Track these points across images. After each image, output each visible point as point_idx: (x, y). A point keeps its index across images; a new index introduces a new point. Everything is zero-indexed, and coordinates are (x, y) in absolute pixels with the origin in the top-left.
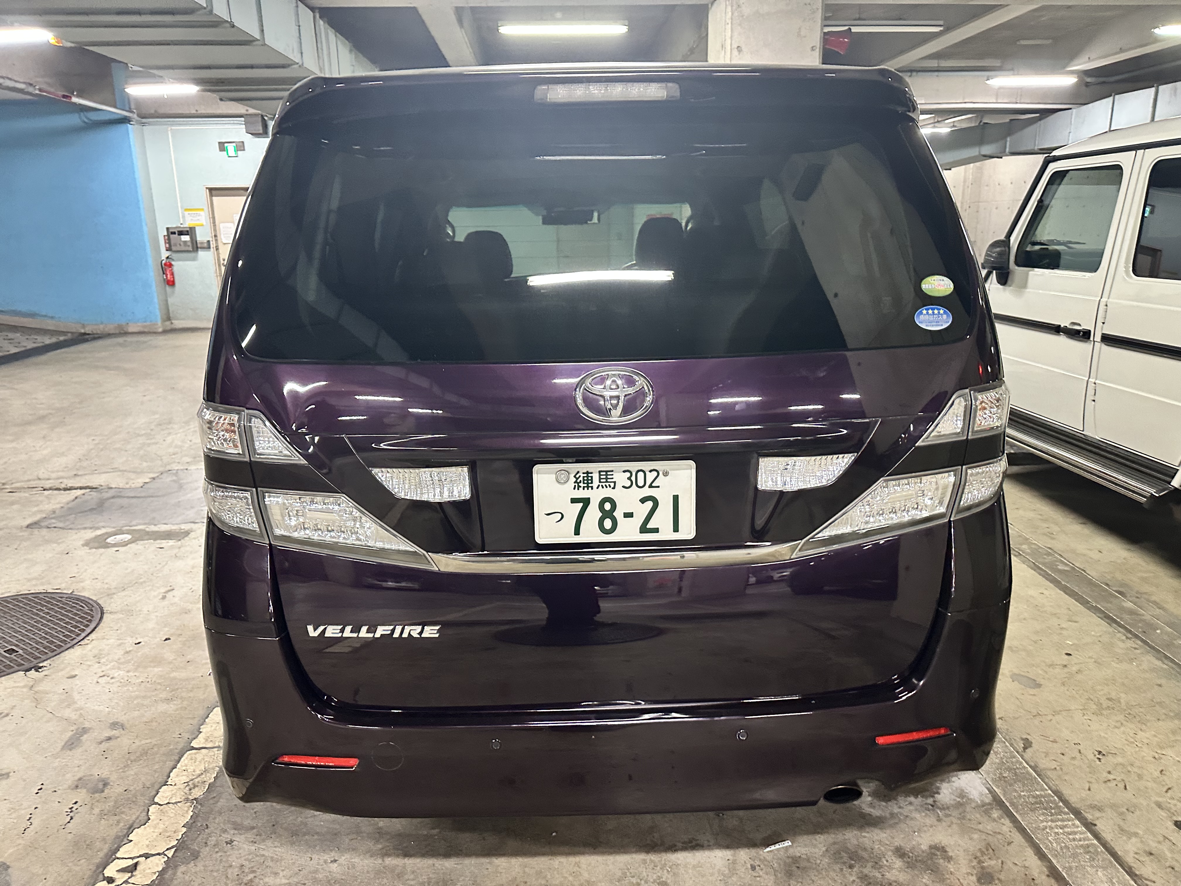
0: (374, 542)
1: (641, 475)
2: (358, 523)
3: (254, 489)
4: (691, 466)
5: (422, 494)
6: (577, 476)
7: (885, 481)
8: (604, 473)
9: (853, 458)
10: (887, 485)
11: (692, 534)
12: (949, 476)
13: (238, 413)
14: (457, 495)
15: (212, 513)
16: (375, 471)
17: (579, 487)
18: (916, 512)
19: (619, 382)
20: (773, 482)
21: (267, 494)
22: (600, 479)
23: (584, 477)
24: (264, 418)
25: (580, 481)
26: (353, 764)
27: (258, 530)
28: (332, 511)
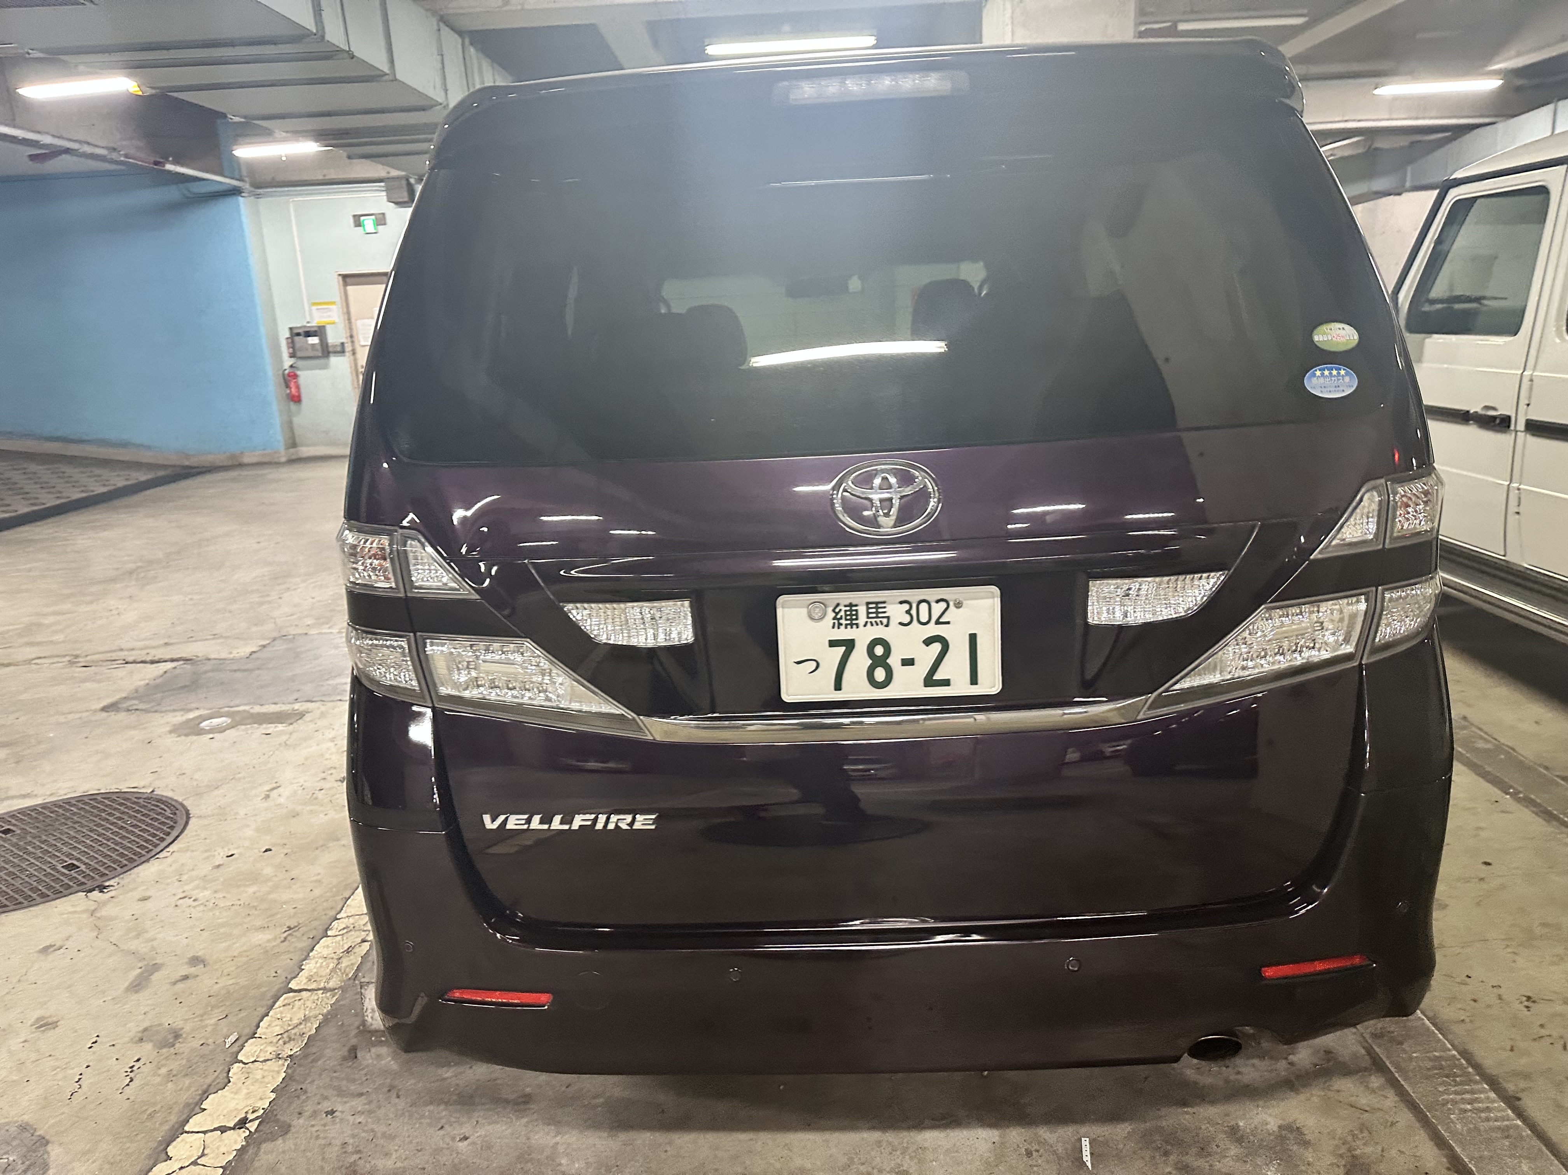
0: (567, 703)
1: (924, 607)
2: (547, 677)
3: (412, 634)
4: (992, 592)
5: (629, 637)
7: (1267, 609)
9: (1222, 578)
10: (1270, 615)
11: (997, 687)
12: (1358, 601)
13: (389, 534)
14: (677, 639)
15: (358, 668)
16: (568, 607)
17: (839, 625)
18: (1313, 653)
19: (893, 480)
20: (1109, 614)
22: (868, 613)
23: (846, 611)
25: (841, 616)
26: (545, 1001)
27: (417, 689)
28: (513, 662)
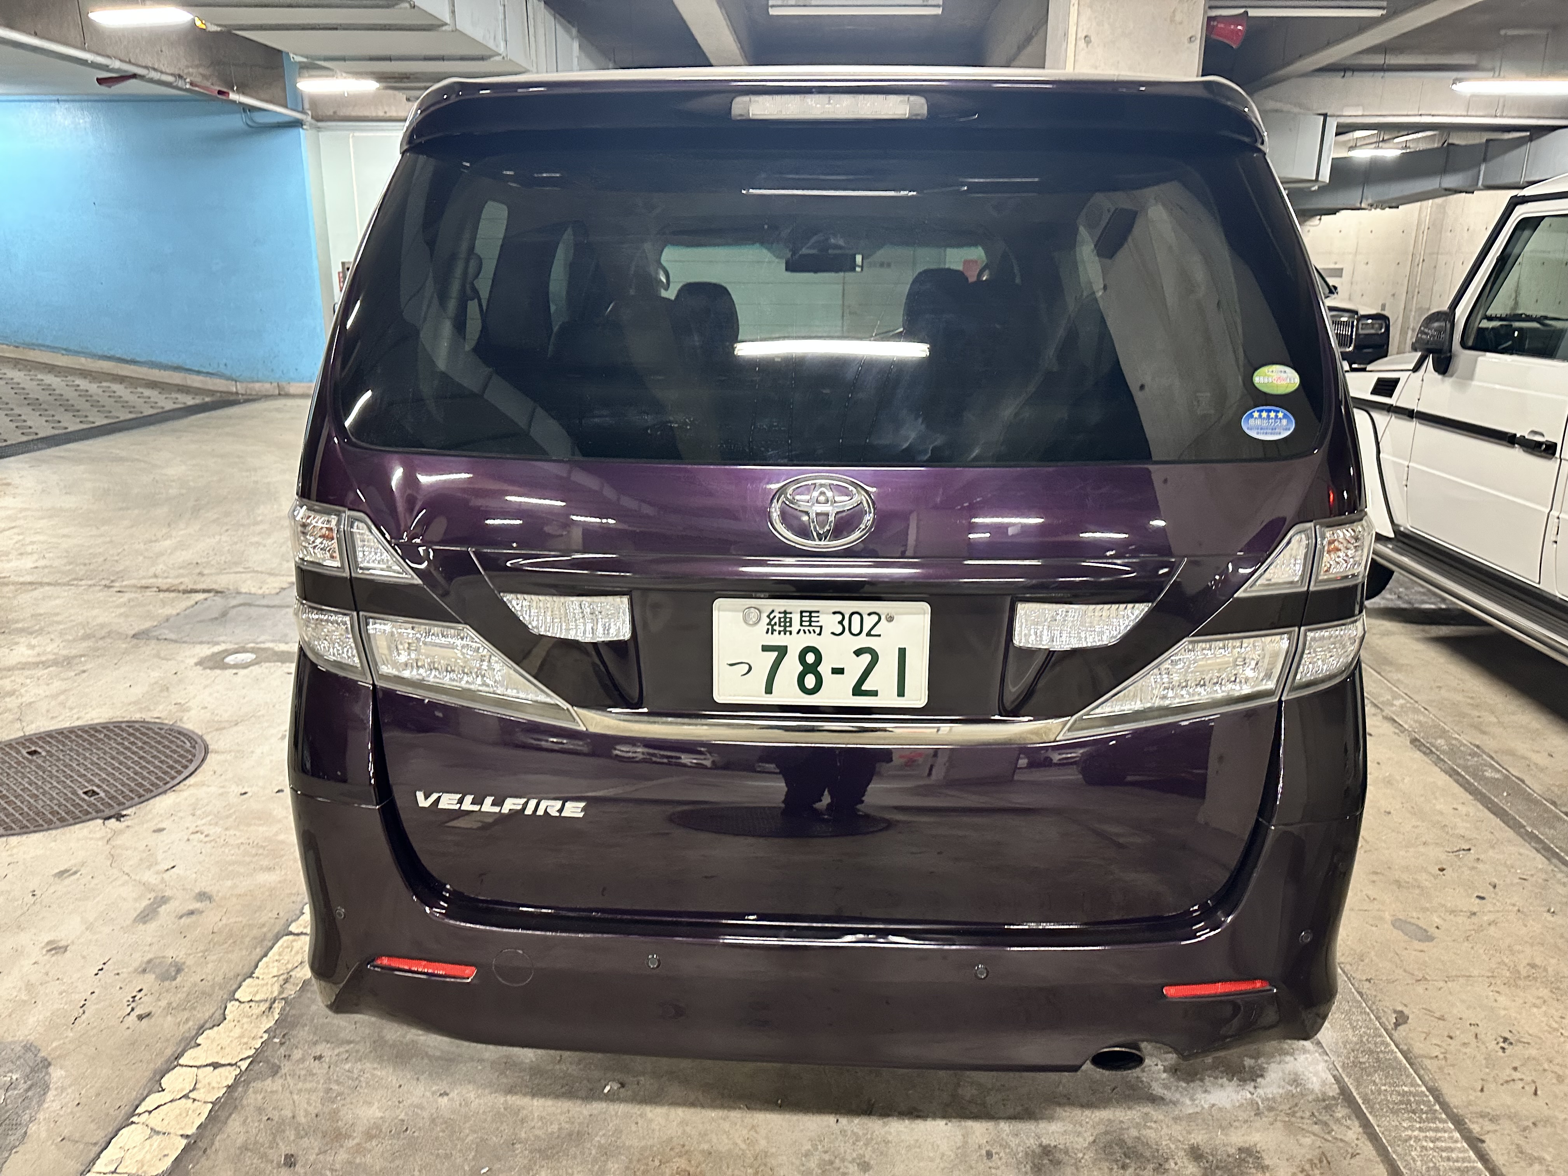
0: (505, 690)
1: (856, 619)
2: (485, 664)
3: (355, 614)
4: (923, 609)
5: (568, 630)
6: (772, 616)
7: (1190, 642)
8: (808, 614)
9: (1146, 609)
10: (1193, 648)
11: (922, 700)
12: (1282, 639)
13: (338, 514)
14: (615, 634)
15: (304, 641)
16: (507, 598)
17: (773, 631)
18: (1234, 687)
20: (1037, 637)
21: (371, 621)
22: (802, 621)
23: (780, 618)
24: (370, 523)
25: (775, 624)
26: (469, 974)
27: (359, 665)
28: (453, 647)
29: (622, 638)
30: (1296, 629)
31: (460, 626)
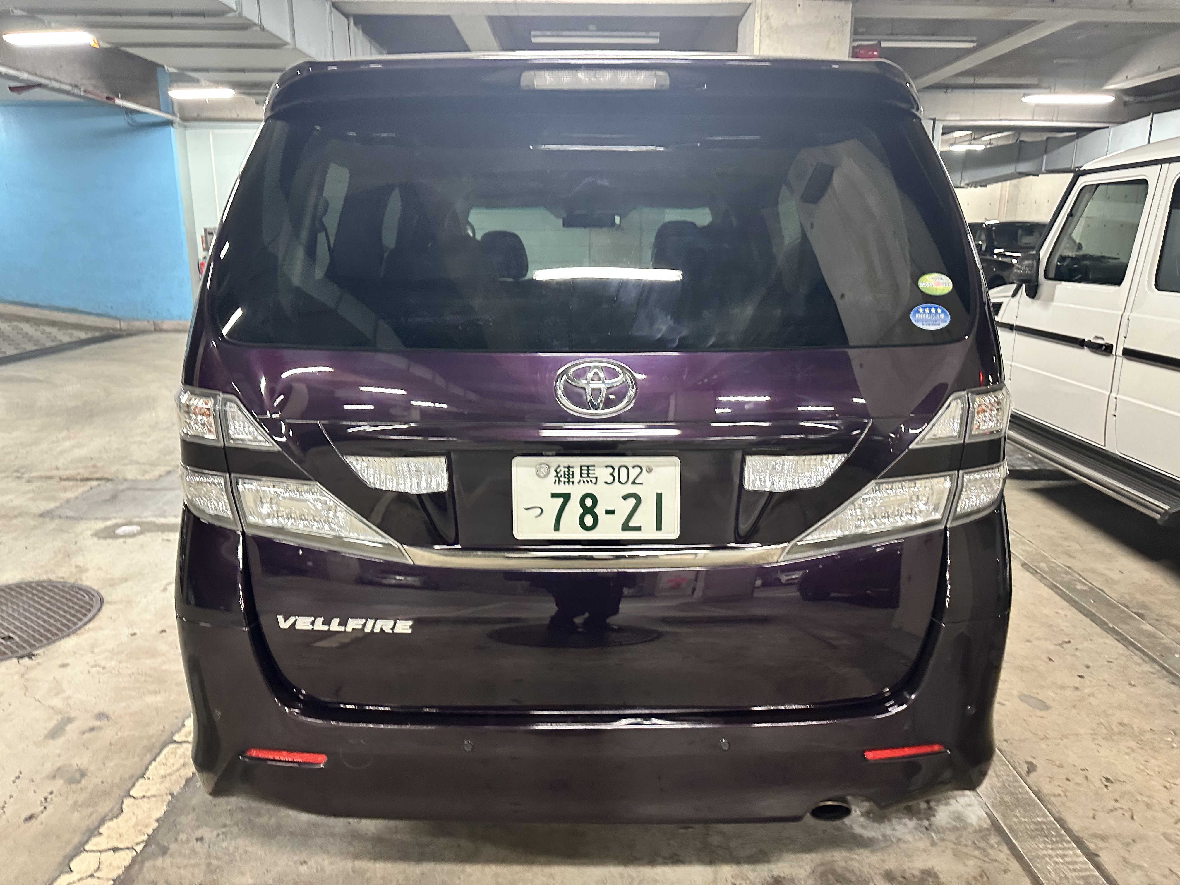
0: (347, 533)
1: (623, 471)
2: (332, 513)
3: (228, 476)
4: (675, 463)
5: (398, 484)
6: (558, 470)
7: (877, 484)
8: (586, 468)
9: (843, 459)
10: (878, 488)
11: (676, 533)
12: (945, 480)
14: (435, 487)
15: (188, 499)
16: (349, 459)
17: (560, 481)
18: (911, 518)
20: (761, 482)
21: (240, 480)
22: (581, 473)
23: (564, 472)
24: (239, 403)
25: (561, 476)
26: (321, 761)
27: (231, 517)
28: (306, 501)
29: (441, 490)
30: (956, 472)
31: (311, 483)
